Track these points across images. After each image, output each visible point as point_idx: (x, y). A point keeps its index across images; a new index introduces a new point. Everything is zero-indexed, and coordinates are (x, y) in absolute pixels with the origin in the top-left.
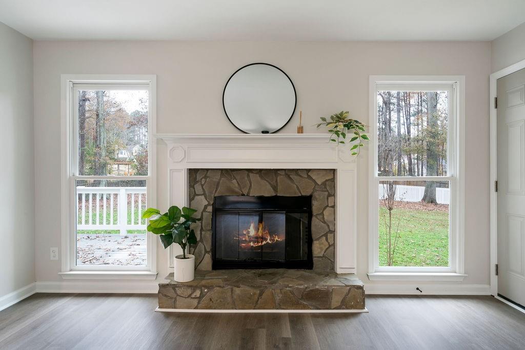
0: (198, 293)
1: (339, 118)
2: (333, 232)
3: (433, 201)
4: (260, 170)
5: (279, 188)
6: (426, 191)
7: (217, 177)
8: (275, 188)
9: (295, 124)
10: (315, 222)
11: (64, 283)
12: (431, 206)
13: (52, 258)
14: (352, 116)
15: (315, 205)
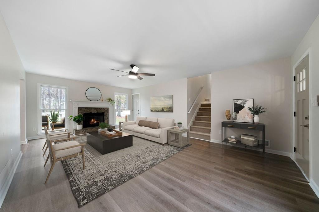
0: (84, 131)
1: (110, 99)
2: (108, 119)
3: (120, 116)
4: (94, 108)
5: (98, 111)
6: (118, 113)
7: (84, 109)
8: (97, 111)
9: (101, 99)
10: (105, 117)
11: (38, 136)
12: (120, 117)
13: (34, 130)
14: (112, 99)
15: (105, 114)
